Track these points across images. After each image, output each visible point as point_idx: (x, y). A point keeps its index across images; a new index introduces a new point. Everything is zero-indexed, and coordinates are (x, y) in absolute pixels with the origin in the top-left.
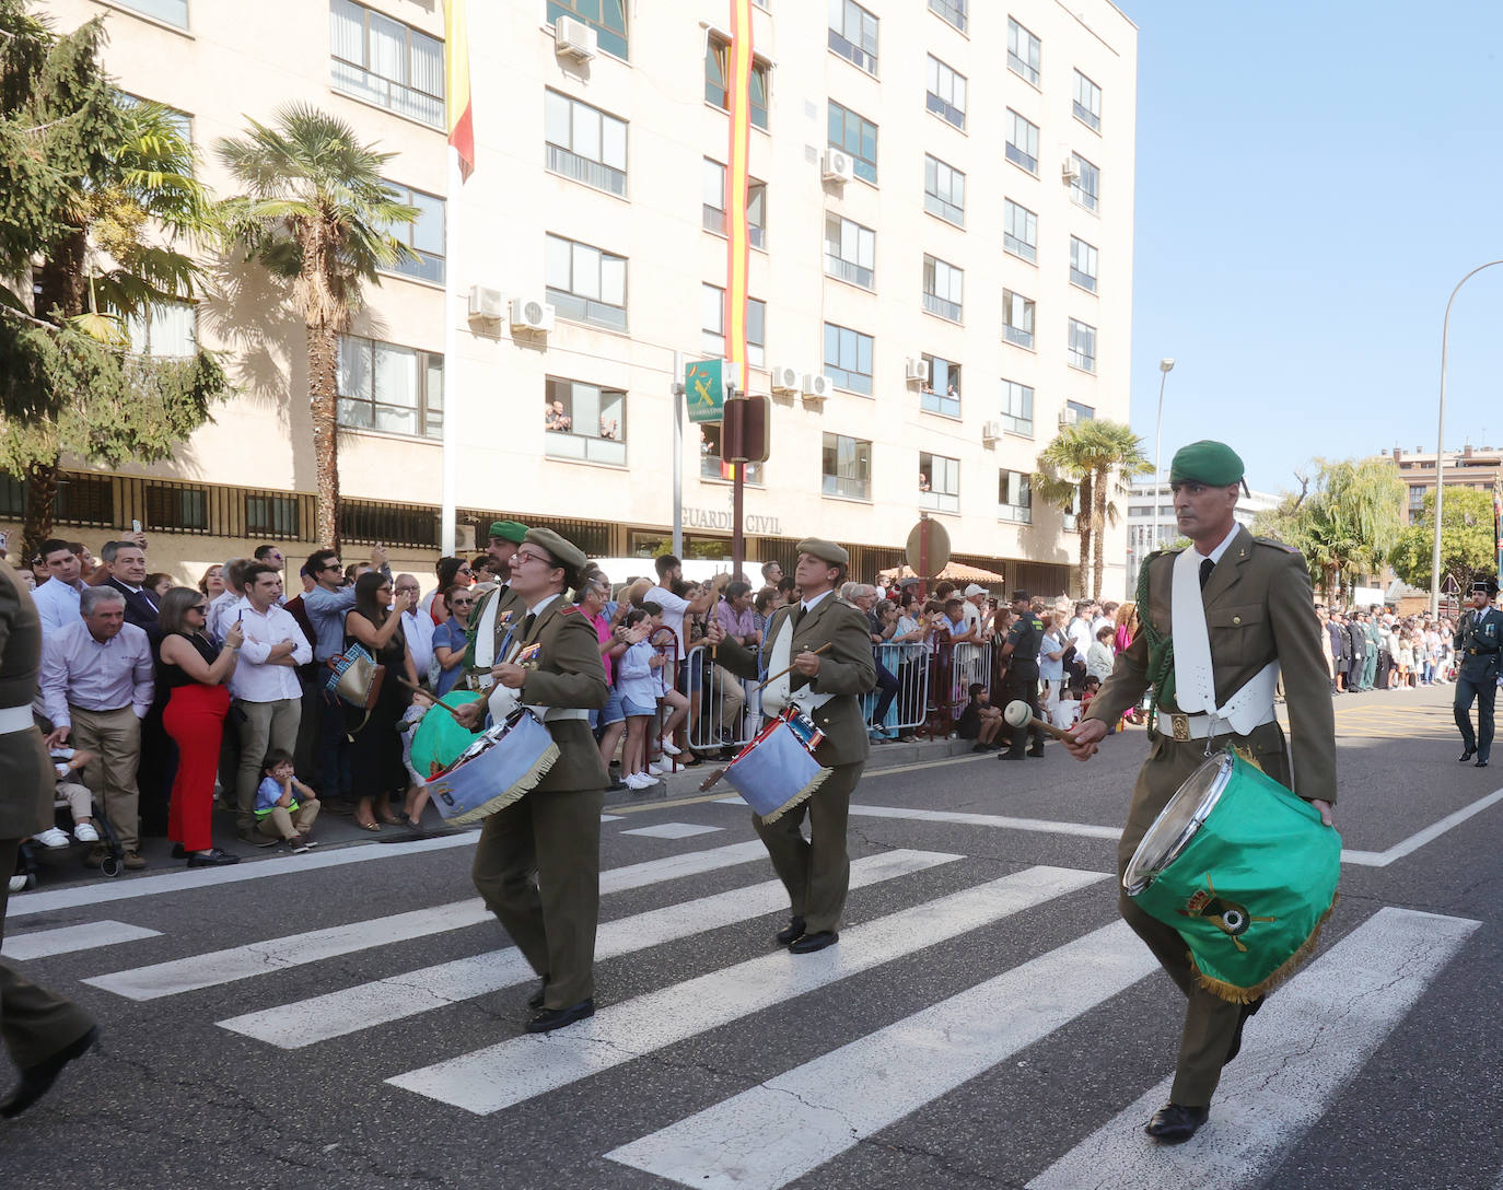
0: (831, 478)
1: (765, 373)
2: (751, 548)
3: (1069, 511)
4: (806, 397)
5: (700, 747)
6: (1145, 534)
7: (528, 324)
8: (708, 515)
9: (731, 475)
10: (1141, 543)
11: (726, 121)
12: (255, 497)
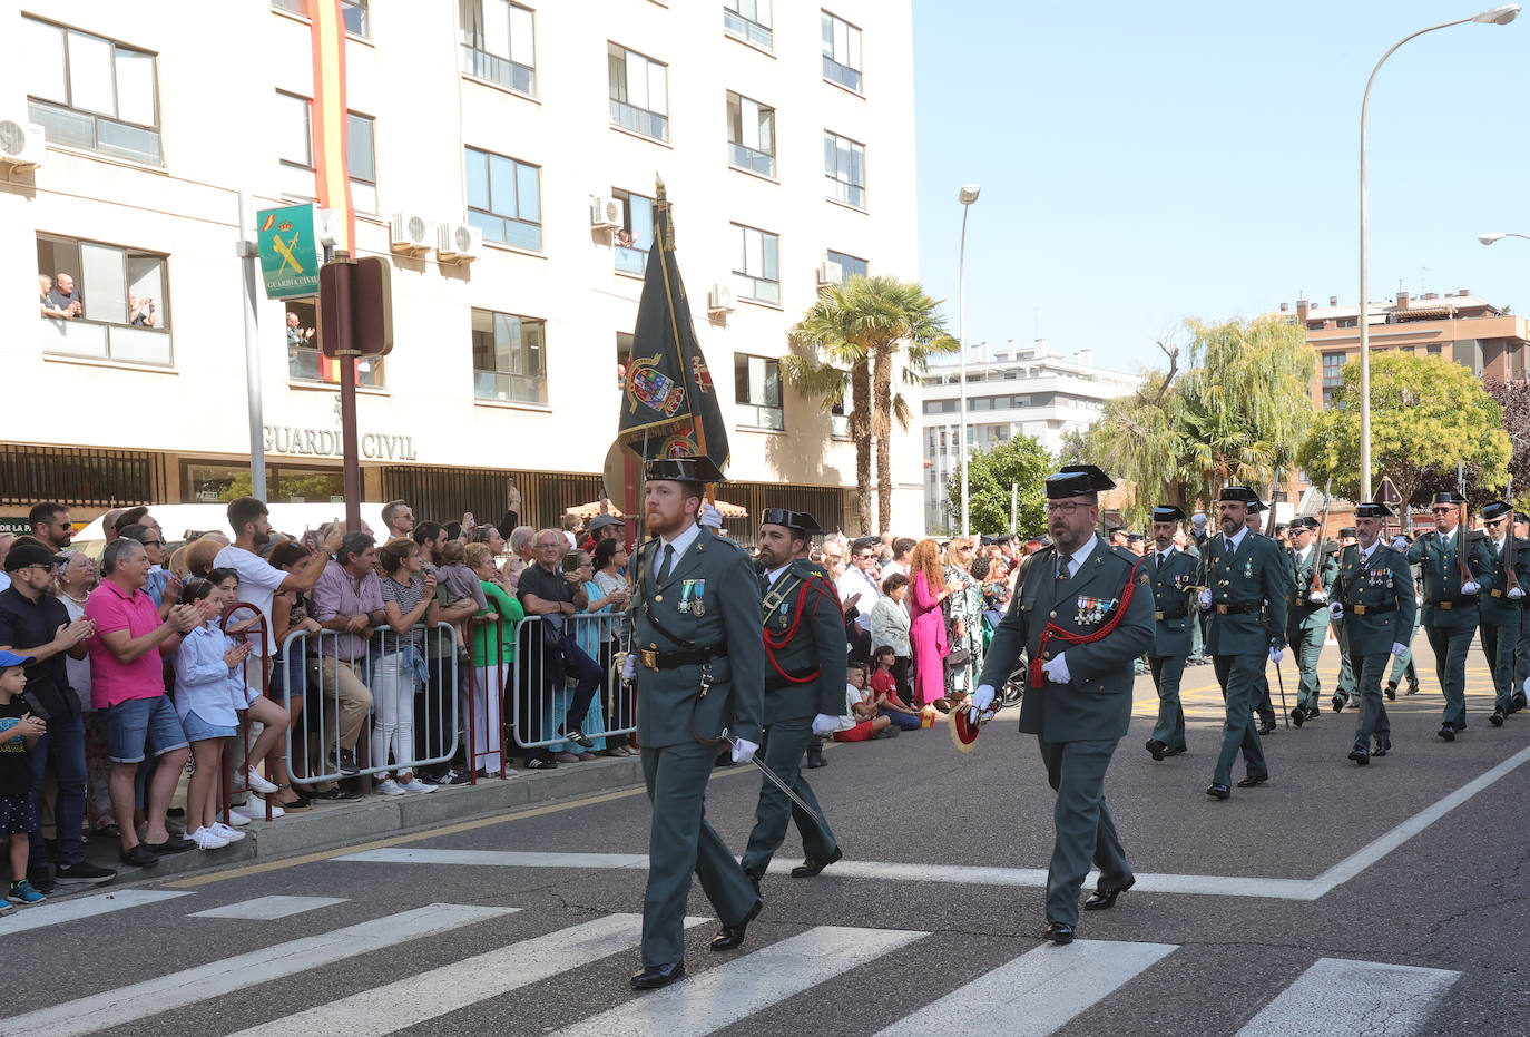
0: (485, 375)
1: (379, 223)
2: (372, 482)
3: (838, 410)
4: (443, 258)
5: (306, 780)
6: (949, 440)
8: (303, 437)
9: (337, 376)
10: (944, 451)
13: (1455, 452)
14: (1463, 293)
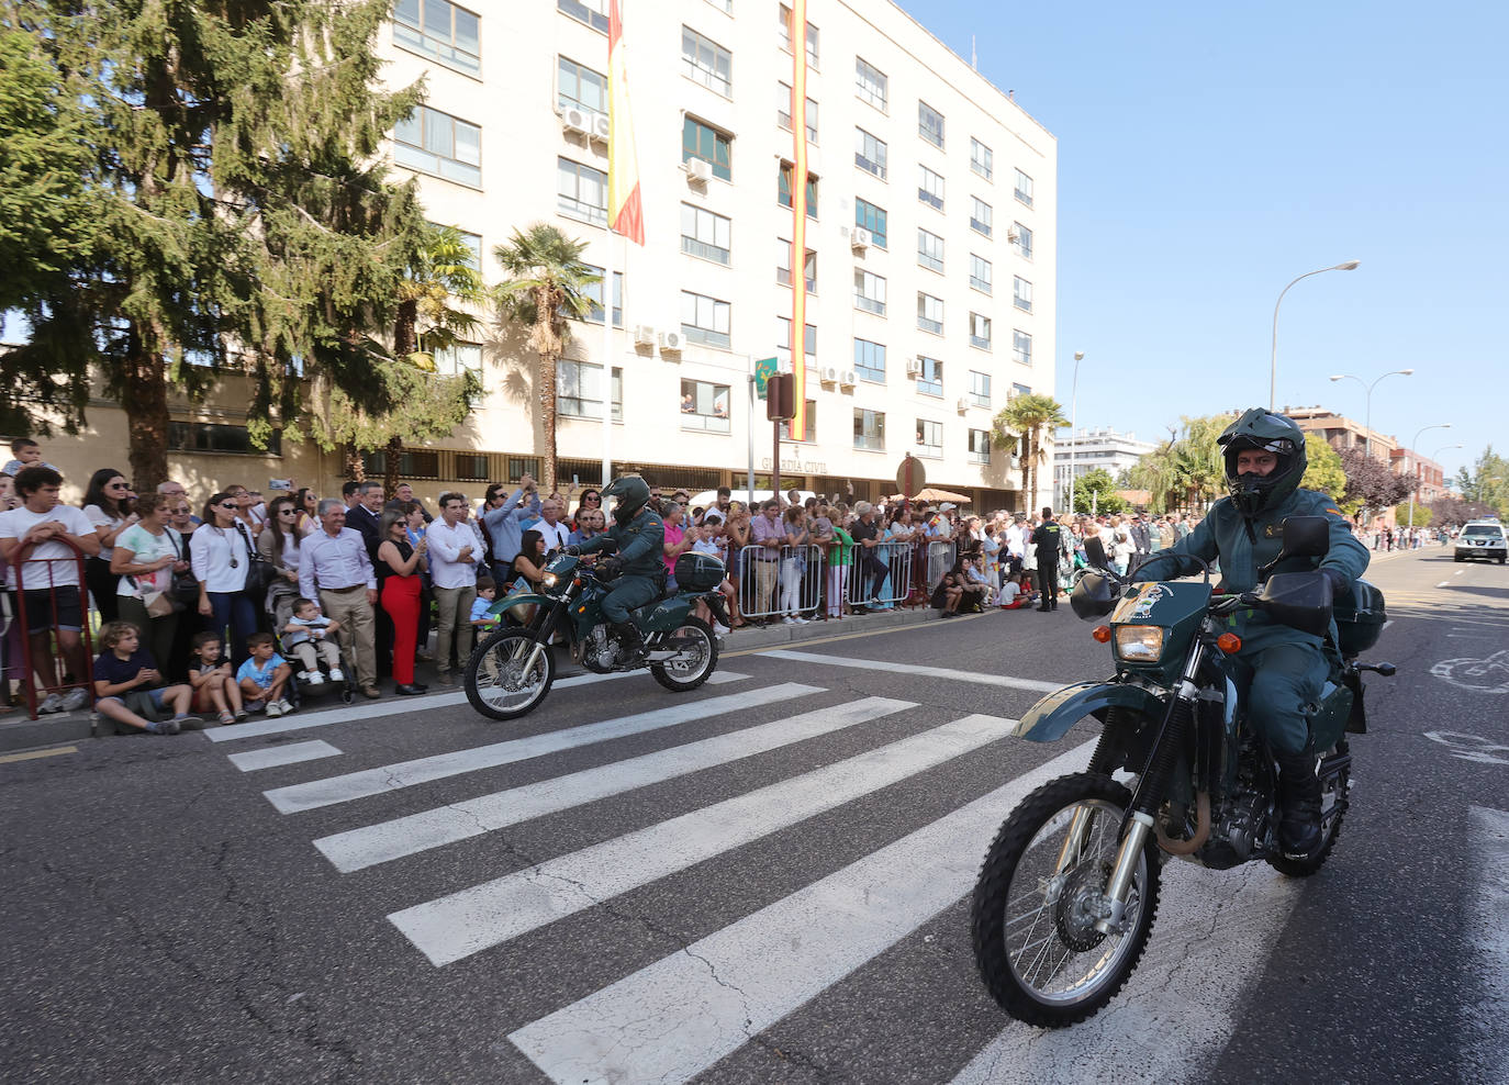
0: (861, 437)
1: (816, 372)
3: (1015, 454)
4: (842, 386)
6: (1067, 470)
7: (670, 347)
10: (1063, 476)
11: (791, 214)
12: (514, 460)
13: (1316, 480)
14: (1318, 407)
